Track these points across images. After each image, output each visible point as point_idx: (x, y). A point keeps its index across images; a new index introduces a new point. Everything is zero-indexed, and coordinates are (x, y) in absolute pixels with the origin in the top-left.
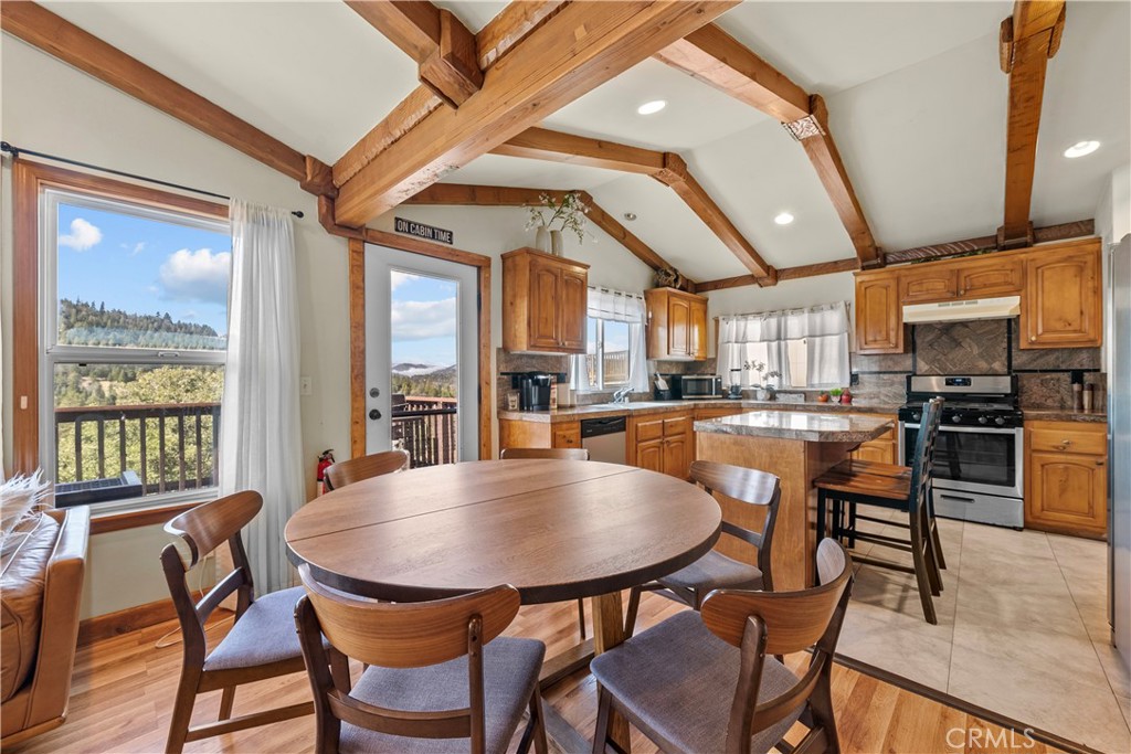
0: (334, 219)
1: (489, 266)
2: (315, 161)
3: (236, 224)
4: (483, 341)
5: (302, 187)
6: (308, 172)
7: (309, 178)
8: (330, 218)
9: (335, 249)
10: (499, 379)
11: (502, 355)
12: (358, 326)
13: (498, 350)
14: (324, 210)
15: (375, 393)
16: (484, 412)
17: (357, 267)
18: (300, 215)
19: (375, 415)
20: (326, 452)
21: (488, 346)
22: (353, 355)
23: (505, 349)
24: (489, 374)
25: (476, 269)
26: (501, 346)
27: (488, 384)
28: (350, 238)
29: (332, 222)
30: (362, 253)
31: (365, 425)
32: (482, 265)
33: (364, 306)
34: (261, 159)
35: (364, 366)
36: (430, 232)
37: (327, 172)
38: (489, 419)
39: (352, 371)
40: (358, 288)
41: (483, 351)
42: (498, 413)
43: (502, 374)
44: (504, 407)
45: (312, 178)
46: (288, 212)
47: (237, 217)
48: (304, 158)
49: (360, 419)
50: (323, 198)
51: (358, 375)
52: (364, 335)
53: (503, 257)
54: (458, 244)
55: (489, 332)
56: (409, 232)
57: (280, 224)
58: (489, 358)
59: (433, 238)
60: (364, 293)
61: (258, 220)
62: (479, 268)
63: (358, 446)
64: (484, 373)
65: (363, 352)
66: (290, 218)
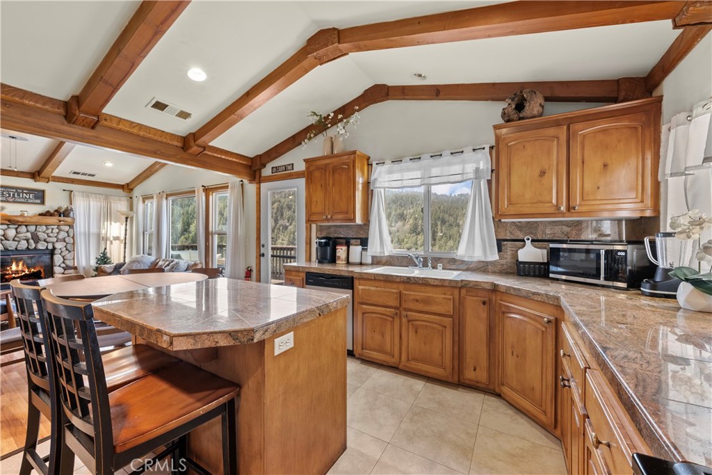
12: (257, 219)
15: (263, 246)
17: (257, 194)
18: (242, 181)
19: (263, 255)
20: (248, 267)
22: (257, 230)
24: (310, 238)
27: (308, 244)
28: (256, 183)
30: (259, 188)
31: (260, 259)
33: (260, 210)
35: (260, 234)
36: (284, 168)
40: (257, 203)
49: (259, 256)
51: (257, 238)
52: (260, 221)
54: (295, 169)
56: (277, 172)
58: (310, 229)
59: (286, 170)
60: (260, 204)
61: (233, 187)
63: (257, 267)
65: (260, 229)
66: (239, 182)
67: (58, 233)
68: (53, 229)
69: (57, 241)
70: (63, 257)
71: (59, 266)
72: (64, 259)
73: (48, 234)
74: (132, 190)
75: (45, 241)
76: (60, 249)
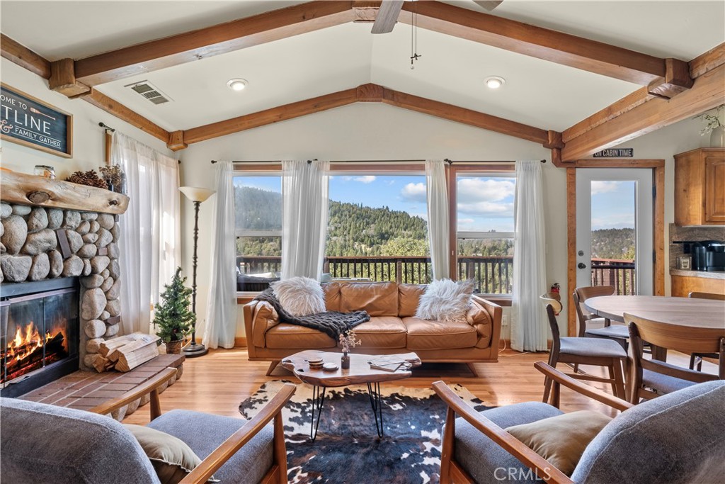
0: (561, 159)
1: (664, 166)
2: (553, 132)
3: (518, 172)
4: (657, 219)
5: (544, 146)
6: (550, 139)
7: (550, 142)
8: (559, 159)
9: (559, 175)
10: (671, 246)
11: (675, 229)
12: (572, 216)
13: (671, 225)
14: (555, 156)
15: (581, 254)
16: (658, 269)
17: (571, 183)
18: (544, 161)
19: (582, 266)
20: (556, 284)
21: (662, 223)
22: (569, 232)
23: (677, 223)
24: (663, 242)
25: (651, 170)
26: (673, 222)
27: (662, 249)
28: (567, 168)
29: (559, 162)
30: (574, 175)
31: (575, 272)
32: (657, 167)
33: (575, 204)
34: (526, 139)
35: (575, 238)
36: (616, 152)
37: (559, 136)
38: (663, 274)
39: (569, 241)
40: (571, 194)
41: (657, 227)
42: (671, 271)
43: (674, 242)
44: (676, 266)
45: (552, 141)
46: (539, 161)
47: (518, 170)
48: (547, 132)
49: (573, 267)
50: (555, 150)
51: (572, 243)
52: (575, 220)
53: (675, 157)
54: (636, 156)
55: (663, 213)
56: (602, 156)
57: (536, 169)
58: (663, 231)
59: (619, 155)
60: (575, 197)
61: (528, 169)
62: (654, 169)
63: (572, 283)
64: (658, 243)
65: (575, 230)
66: (539, 163)
67: (99, 233)
68: (91, 222)
69: (97, 254)
70: (106, 293)
71: (100, 318)
72: (108, 300)
73: (83, 235)
74: (186, 145)
75: (81, 254)
76: (102, 274)
